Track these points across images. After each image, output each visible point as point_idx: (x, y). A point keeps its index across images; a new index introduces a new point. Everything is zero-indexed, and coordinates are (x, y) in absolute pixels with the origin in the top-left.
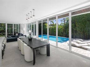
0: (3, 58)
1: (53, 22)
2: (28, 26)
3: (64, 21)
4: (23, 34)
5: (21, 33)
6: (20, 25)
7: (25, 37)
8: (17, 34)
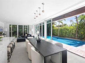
0: (9, 62)
1: (62, 23)
2: (36, 27)
3: (77, 21)
4: (31, 35)
5: (30, 34)
6: (29, 26)
7: (33, 37)
8: (26, 35)
